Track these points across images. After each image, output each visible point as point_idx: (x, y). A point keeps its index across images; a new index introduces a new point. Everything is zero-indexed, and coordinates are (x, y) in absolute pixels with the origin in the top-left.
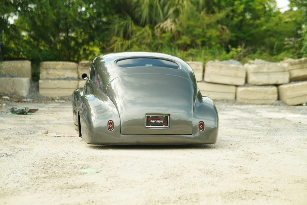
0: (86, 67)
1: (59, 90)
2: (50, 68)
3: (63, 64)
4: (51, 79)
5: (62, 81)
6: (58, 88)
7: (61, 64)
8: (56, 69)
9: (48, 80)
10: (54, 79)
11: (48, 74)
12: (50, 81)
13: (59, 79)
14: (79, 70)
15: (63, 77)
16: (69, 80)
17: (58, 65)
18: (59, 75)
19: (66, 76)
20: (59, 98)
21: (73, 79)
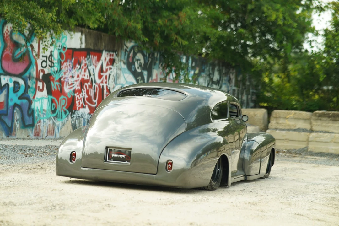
0: (320, 118)
1: (288, 142)
2: (280, 117)
3: (295, 113)
4: (280, 130)
5: (291, 132)
6: (286, 139)
7: (293, 113)
8: (287, 118)
9: (276, 130)
10: (284, 130)
11: (277, 123)
12: (278, 131)
13: (289, 130)
14: (312, 120)
15: (294, 128)
16: (299, 132)
17: (289, 114)
18: (289, 125)
19: (297, 127)
20: (285, 151)
21: (304, 130)
